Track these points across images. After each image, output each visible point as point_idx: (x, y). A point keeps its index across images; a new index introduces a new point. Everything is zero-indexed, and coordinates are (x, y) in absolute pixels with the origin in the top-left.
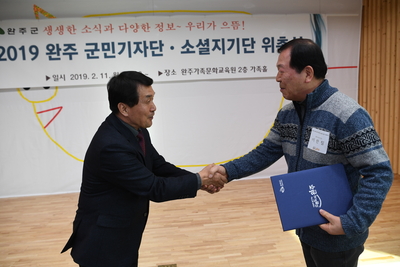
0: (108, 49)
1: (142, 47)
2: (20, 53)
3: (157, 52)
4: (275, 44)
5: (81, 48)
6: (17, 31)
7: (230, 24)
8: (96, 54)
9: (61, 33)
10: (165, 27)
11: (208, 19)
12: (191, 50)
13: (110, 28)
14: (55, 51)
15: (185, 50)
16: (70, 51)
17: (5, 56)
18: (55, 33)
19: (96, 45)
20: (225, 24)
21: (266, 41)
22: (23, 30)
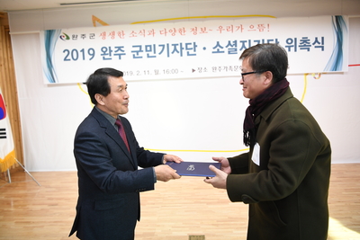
0: (151, 50)
1: (178, 48)
2: (80, 54)
3: (191, 52)
4: (298, 44)
5: (128, 49)
6: (79, 37)
7: (256, 27)
8: (140, 54)
9: (113, 38)
10: (199, 31)
11: (237, 23)
12: (221, 50)
13: (152, 32)
14: (108, 52)
15: (216, 50)
16: (120, 52)
17: (70, 57)
18: (108, 38)
19: (140, 47)
20: (252, 27)
21: (290, 41)
22: (83, 36)
